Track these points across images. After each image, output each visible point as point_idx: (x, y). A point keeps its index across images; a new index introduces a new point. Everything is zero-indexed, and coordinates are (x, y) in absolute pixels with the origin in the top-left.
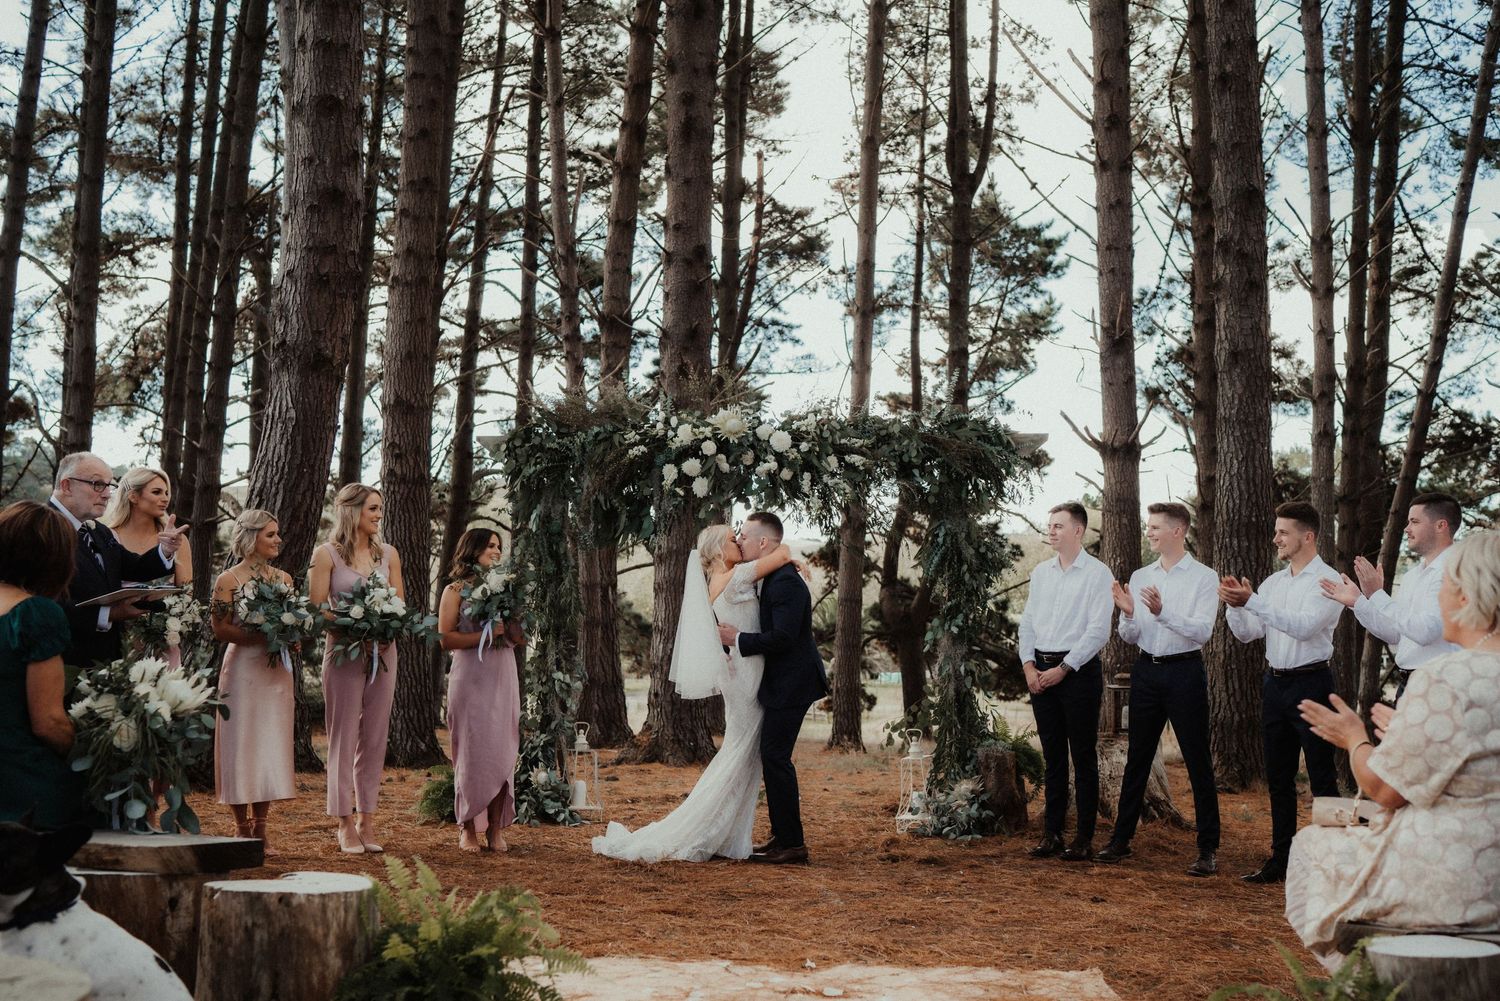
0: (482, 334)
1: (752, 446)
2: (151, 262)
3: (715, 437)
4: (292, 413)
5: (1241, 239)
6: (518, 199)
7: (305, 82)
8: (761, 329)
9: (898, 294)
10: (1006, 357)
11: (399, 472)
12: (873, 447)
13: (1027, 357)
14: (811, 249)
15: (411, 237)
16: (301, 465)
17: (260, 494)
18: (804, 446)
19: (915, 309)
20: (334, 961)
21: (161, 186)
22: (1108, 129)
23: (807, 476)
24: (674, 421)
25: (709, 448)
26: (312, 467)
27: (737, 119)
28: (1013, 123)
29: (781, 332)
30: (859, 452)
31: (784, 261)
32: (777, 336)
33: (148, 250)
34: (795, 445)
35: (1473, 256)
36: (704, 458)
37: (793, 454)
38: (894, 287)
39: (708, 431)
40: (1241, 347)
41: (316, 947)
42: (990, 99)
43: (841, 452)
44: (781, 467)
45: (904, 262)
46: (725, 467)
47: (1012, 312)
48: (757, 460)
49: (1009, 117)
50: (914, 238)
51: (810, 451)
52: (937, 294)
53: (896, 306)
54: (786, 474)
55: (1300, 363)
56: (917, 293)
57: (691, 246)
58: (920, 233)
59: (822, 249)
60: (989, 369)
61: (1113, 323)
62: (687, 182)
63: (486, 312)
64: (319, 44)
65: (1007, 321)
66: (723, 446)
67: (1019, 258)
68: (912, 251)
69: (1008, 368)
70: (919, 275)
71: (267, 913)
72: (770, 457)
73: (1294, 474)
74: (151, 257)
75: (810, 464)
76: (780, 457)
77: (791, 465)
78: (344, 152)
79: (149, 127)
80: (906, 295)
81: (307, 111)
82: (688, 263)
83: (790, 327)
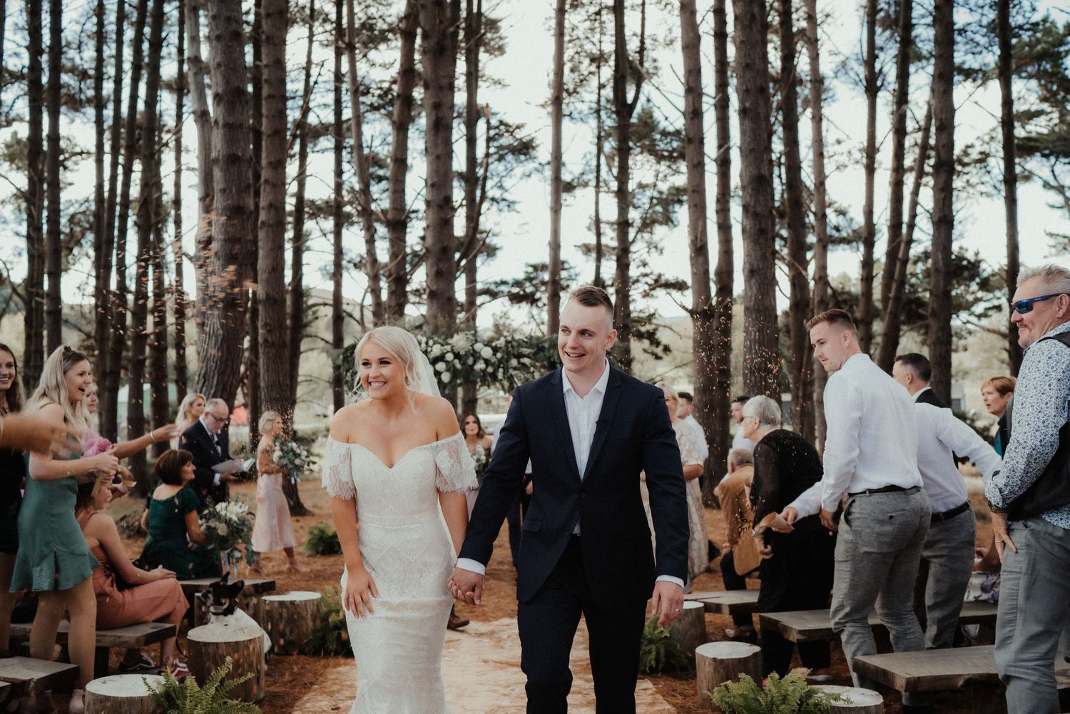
0: (306, 209)
1: (472, 355)
2: (76, 167)
3: (452, 351)
4: (221, 332)
5: (755, 205)
7: (219, 146)
8: (495, 204)
9: (586, 177)
10: (660, 217)
11: (270, 339)
12: (535, 354)
13: (674, 216)
14: (525, 148)
15: (271, 197)
16: (227, 359)
17: (204, 376)
18: (499, 355)
19: (597, 186)
20: (310, 623)
21: (81, 115)
22: (692, 118)
23: (501, 370)
24: (431, 342)
25: (449, 357)
26: (233, 361)
27: (473, 70)
28: (657, 64)
29: (509, 206)
30: (527, 356)
31: (510, 157)
32: (506, 209)
33: (74, 158)
34: (494, 355)
35: (963, 147)
36: (447, 362)
37: (493, 360)
38: (583, 174)
39: (448, 348)
40: (755, 267)
41: (303, 618)
42: (641, 51)
43: (519, 356)
44: (487, 366)
45: (589, 157)
46: (458, 366)
47: (664, 187)
48: (475, 362)
49: (655, 61)
50: (595, 140)
51: (502, 358)
52: (609, 175)
53: (586, 185)
54: (490, 370)
55: (852, 220)
56: (598, 177)
57: (441, 197)
58: (599, 138)
59: (534, 148)
60: (647, 225)
61: (696, 237)
62: (438, 157)
63: (309, 195)
64: (226, 125)
65: (661, 193)
66: (457, 356)
67: (667, 151)
68: (594, 149)
69: (661, 223)
70: (598, 166)
71: (286, 607)
72: (482, 361)
73: (849, 293)
74: (76, 163)
75: (503, 363)
76: (487, 362)
77: (493, 365)
78: (243, 185)
79: (70, 74)
80: (591, 177)
81: (221, 163)
82: (440, 207)
83: (514, 202)
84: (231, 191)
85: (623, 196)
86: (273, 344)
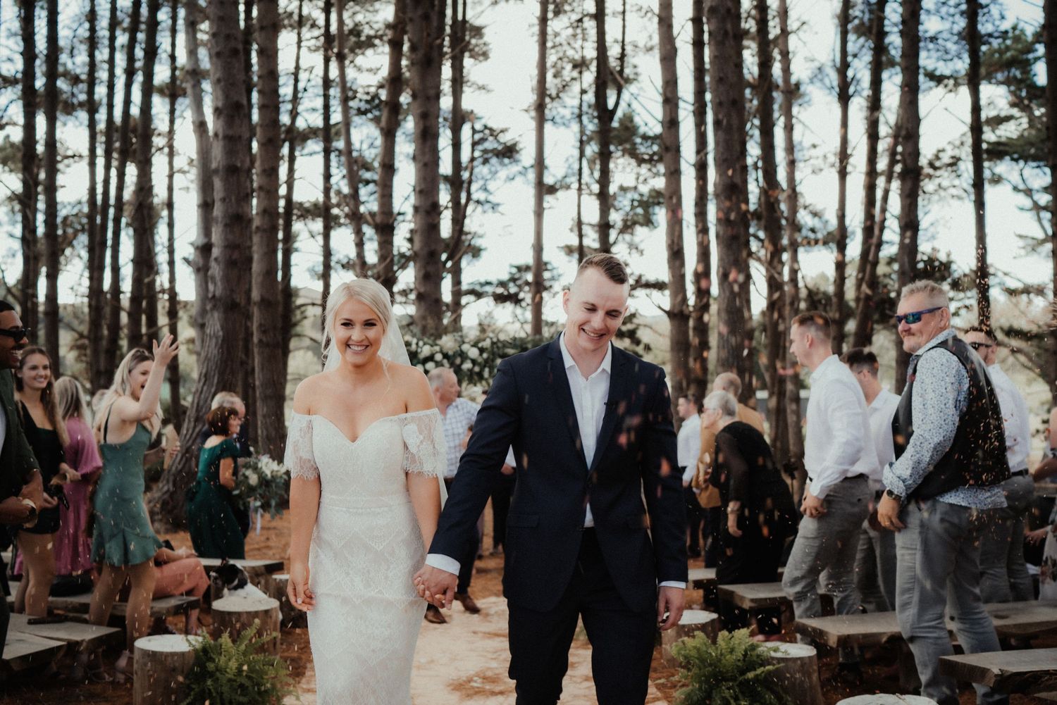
0: (295, 211)
1: (460, 355)
2: (69, 170)
3: (441, 352)
6: (317, 121)
7: (219, 157)
8: (479, 206)
9: (568, 180)
10: (641, 219)
13: (654, 218)
14: (509, 152)
15: (264, 203)
18: (485, 355)
19: (580, 189)
22: (669, 126)
23: (487, 370)
28: (637, 70)
29: (493, 208)
31: (494, 160)
32: (490, 210)
34: (481, 355)
37: (480, 360)
38: (565, 177)
39: (437, 348)
42: (622, 57)
44: (474, 365)
45: (571, 160)
47: (644, 189)
48: (463, 362)
50: (578, 144)
51: (488, 358)
52: (591, 178)
53: (568, 187)
54: (477, 369)
55: (826, 222)
56: (580, 180)
57: (429, 203)
58: (581, 142)
59: (517, 152)
60: (628, 227)
62: (426, 164)
63: (297, 197)
64: (226, 137)
65: (641, 195)
66: (445, 356)
67: (648, 154)
68: (576, 153)
69: (642, 225)
70: (580, 169)
72: (469, 361)
73: (825, 293)
74: (68, 166)
75: (489, 363)
76: (474, 362)
77: (479, 364)
78: (241, 195)
79: (64, 80)
80: (573, 180)
81: (221, 173)
82: (428, 212)
84: (231, 200)
85: (604, 198)
86: (268, 345)
